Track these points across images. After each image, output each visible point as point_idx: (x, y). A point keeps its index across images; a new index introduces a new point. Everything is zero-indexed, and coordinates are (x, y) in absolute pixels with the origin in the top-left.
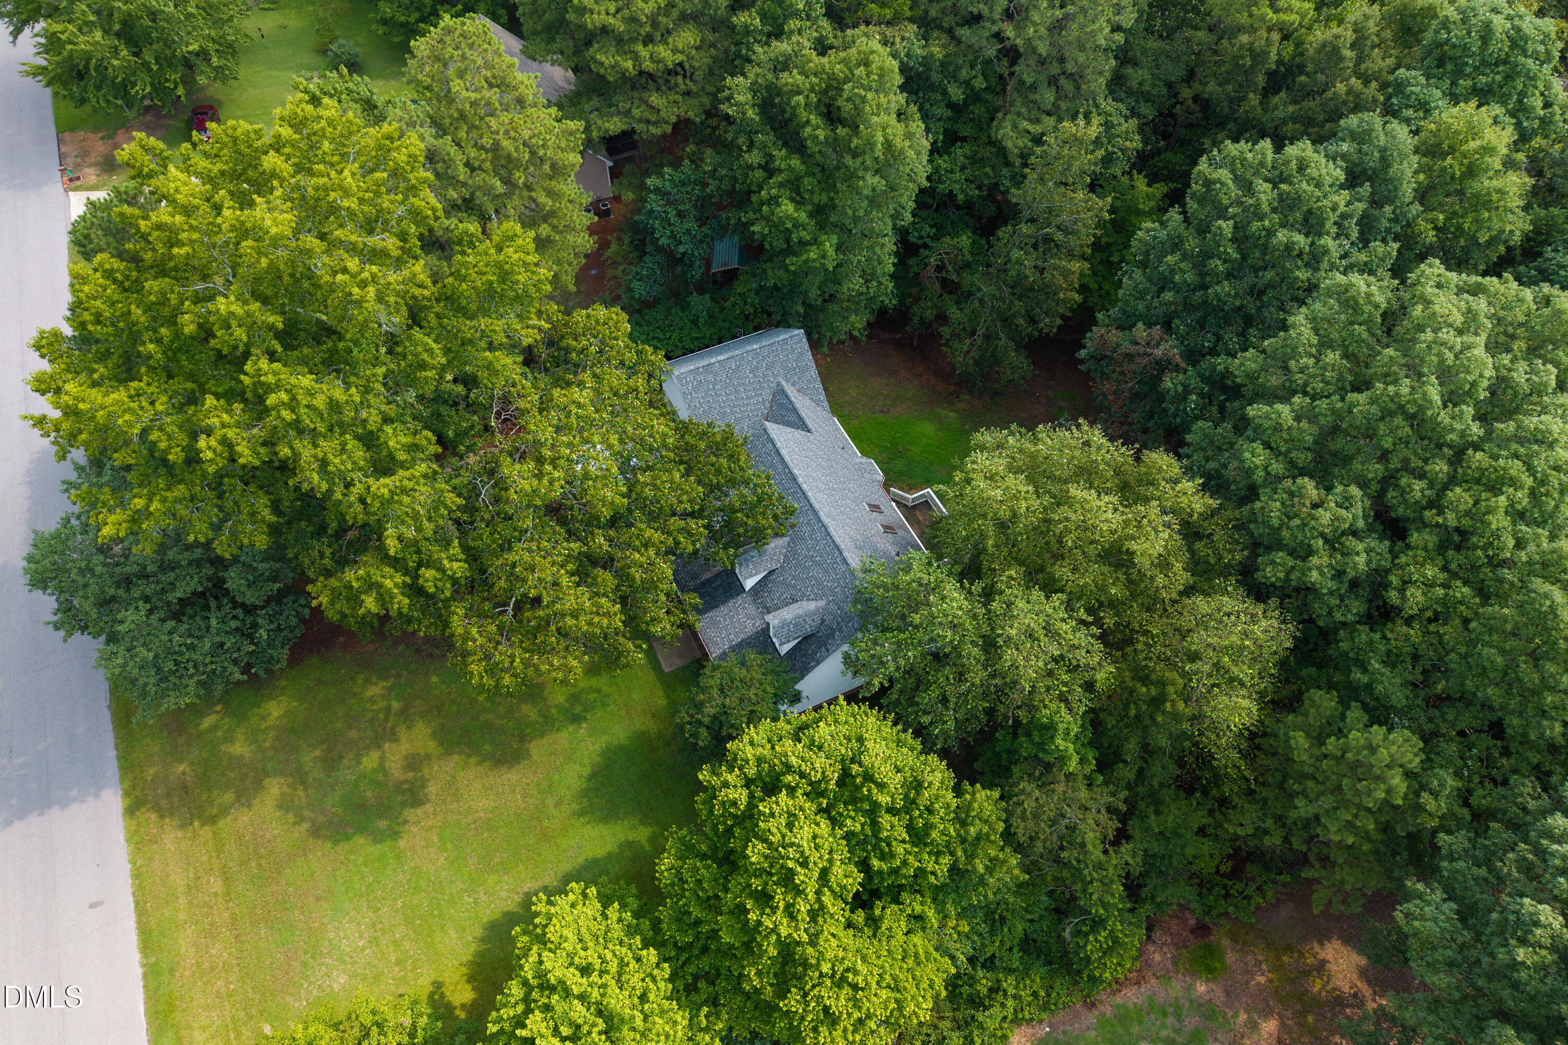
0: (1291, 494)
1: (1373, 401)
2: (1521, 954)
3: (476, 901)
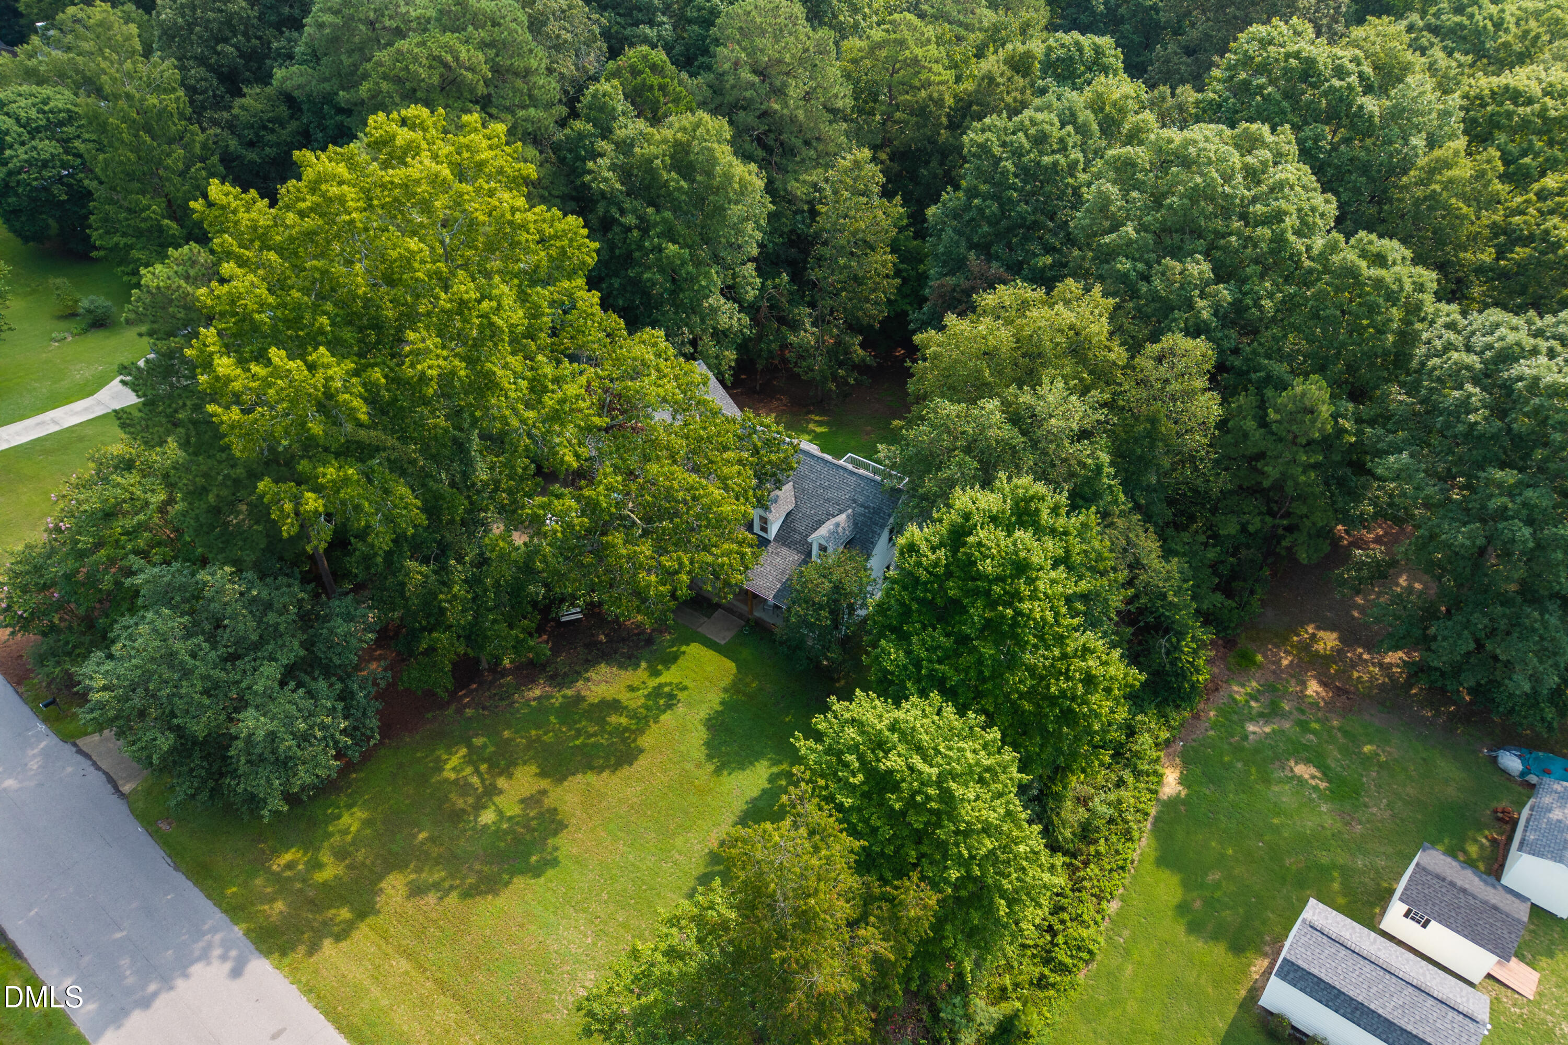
0: (1163, 274)
1: (1182, 197)
2: (1472, 418)
3: (675, 863)
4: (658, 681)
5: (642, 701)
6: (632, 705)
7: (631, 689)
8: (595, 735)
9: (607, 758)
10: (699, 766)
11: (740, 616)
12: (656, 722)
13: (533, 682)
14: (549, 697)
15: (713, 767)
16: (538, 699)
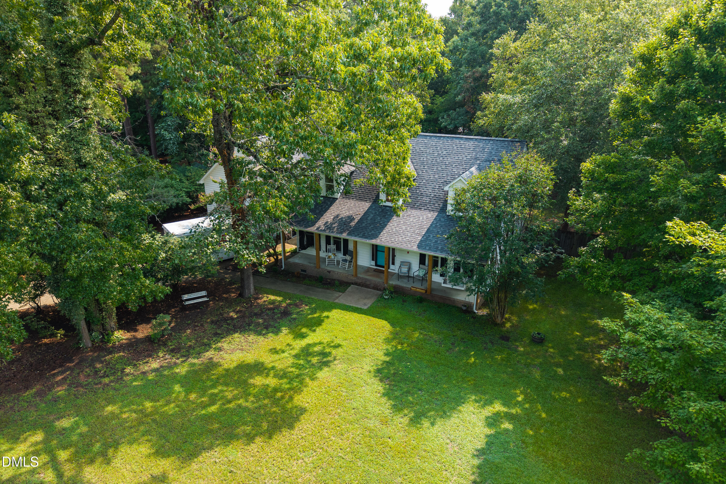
4: (303, 343)
5: (291, 360)
6: (279, 366)
7: (274, 351)
8: (235, 398)
9: (256, 424)
10: (385, 422)
11: (376, 288)
12: (313, 379)
13: (150, 356)
14: (170, 367)
15: (405, 420)
16: (156, 370)
